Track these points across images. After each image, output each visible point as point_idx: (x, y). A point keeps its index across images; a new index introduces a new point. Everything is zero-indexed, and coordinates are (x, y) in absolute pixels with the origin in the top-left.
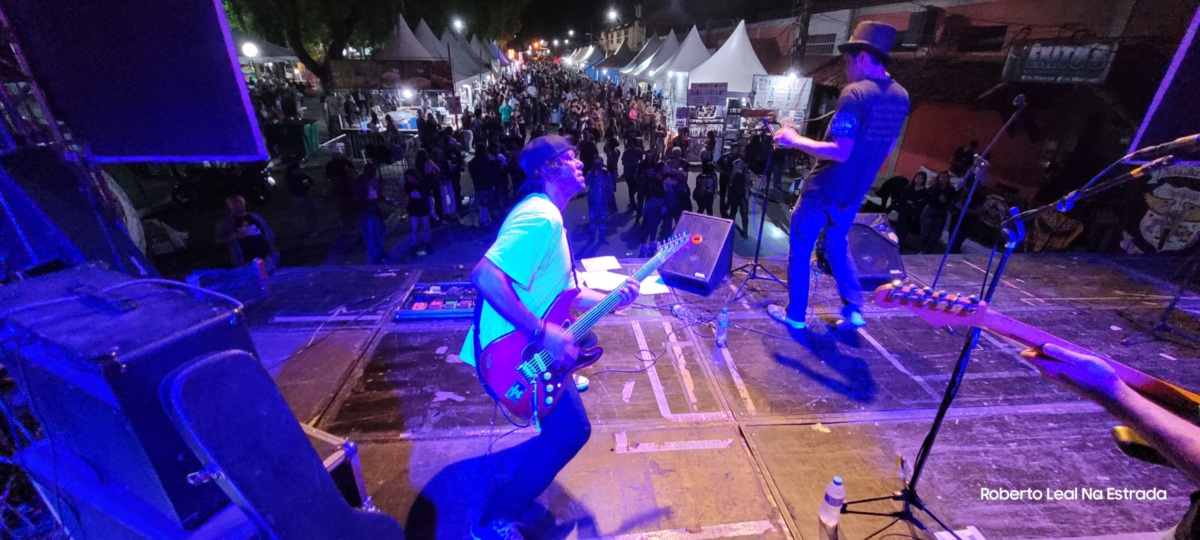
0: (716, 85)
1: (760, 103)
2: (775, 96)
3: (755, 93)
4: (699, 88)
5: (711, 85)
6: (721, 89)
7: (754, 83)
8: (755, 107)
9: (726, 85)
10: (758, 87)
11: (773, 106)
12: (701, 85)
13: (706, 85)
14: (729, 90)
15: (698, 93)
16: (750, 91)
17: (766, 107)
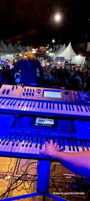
0: (62, 57)
1: (73, 62)
2: (76, 61)
3: (71, 60)
4: (58, 58)
5: (61, 57)
6: (63, 58)
7: (71, 57)
8: (72, 63)
9: (64, 57)
10: (72, 58)
11: (76, 63)
12: (58, 57)
13: (59, 57)
14: (65, 58)
15: (58, 59)
16: (70, 59)
17: (74, 63)
